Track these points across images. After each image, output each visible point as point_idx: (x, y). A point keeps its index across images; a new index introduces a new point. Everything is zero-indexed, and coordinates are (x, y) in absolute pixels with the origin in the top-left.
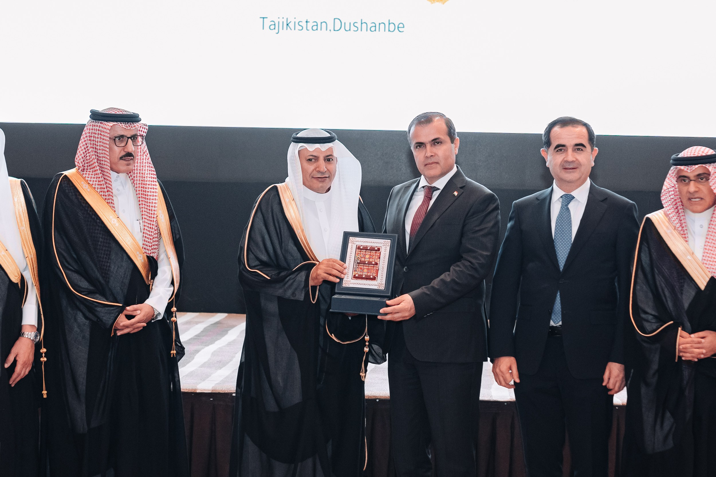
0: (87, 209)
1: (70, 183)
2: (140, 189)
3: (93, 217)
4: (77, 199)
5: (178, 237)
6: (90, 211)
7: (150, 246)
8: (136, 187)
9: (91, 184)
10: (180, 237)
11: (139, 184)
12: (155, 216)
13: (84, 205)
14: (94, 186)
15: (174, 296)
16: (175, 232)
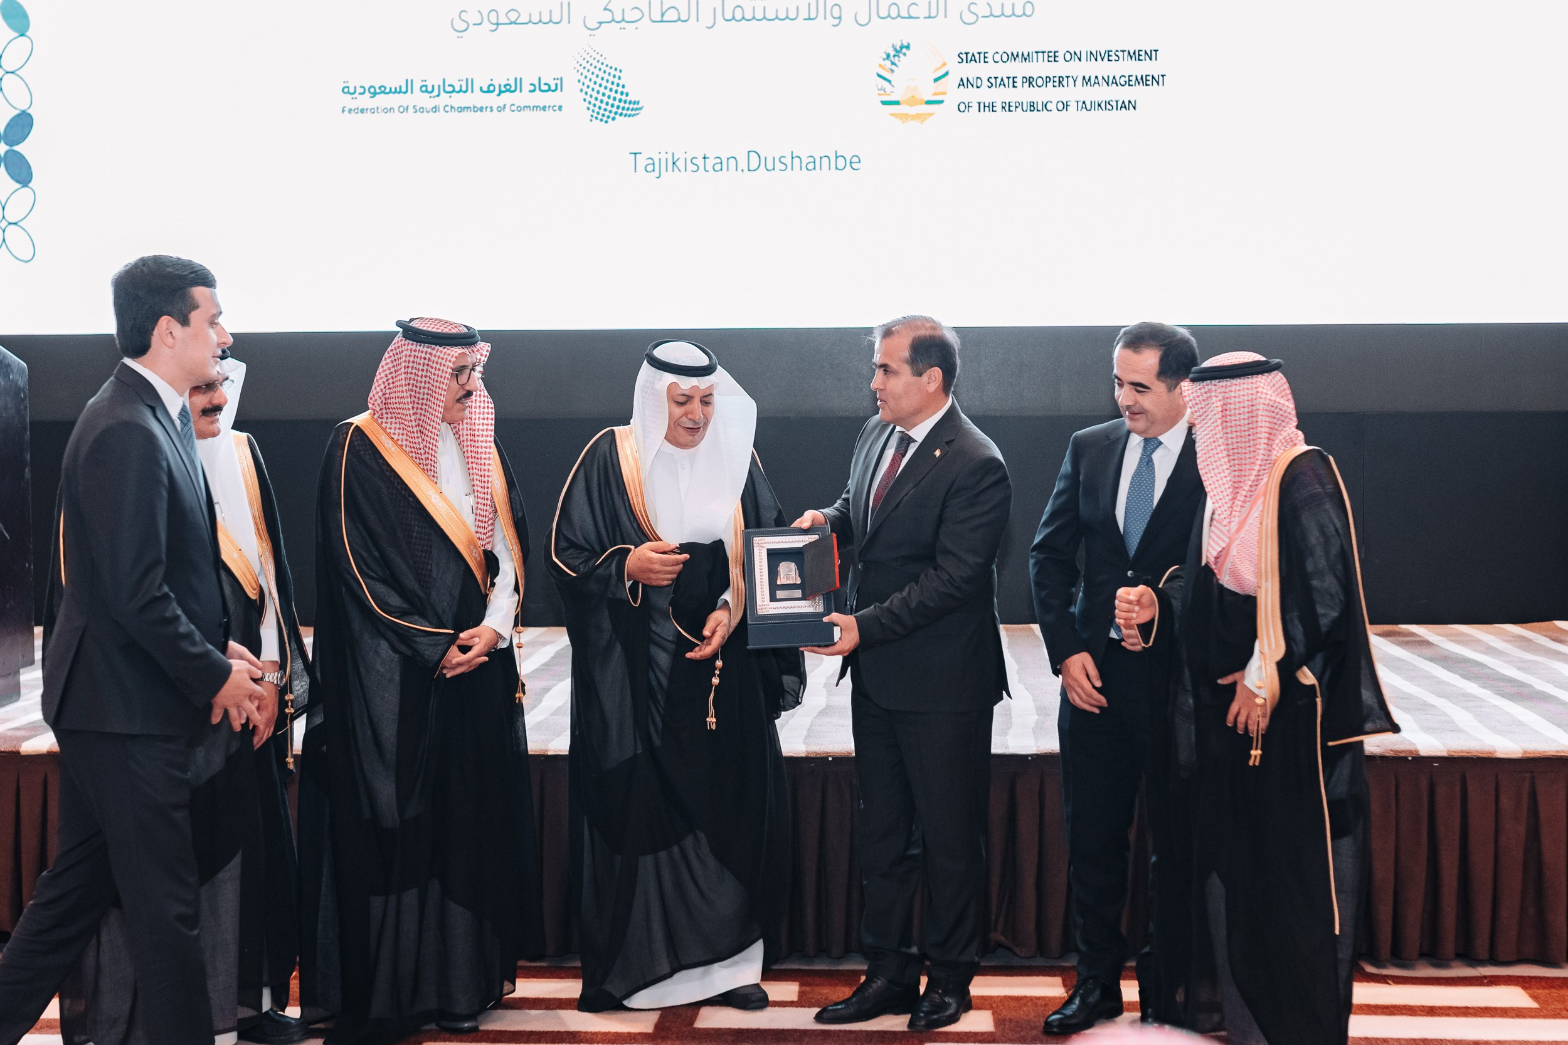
0: (392, 479)
1: (365, 438)
2: (469, 443)
3: (403, 492)
4: (378, 463)
5: (520, 515)
6: (398, 483)
7: (484, 534)
8: (463, 441)
9: (395, 439)
10: (523, 516)
11: (467, 435)
12: (490, 485)
13: (388, 474)
14: (399, 442)
15: (519, 609)
16: (516, 508)
